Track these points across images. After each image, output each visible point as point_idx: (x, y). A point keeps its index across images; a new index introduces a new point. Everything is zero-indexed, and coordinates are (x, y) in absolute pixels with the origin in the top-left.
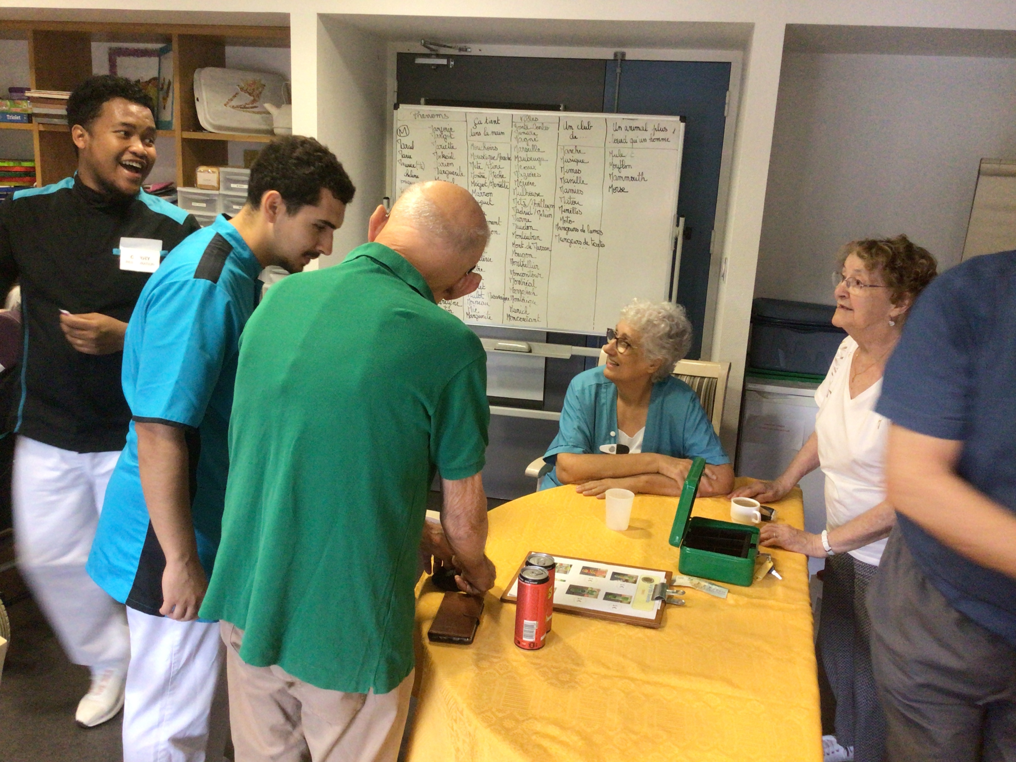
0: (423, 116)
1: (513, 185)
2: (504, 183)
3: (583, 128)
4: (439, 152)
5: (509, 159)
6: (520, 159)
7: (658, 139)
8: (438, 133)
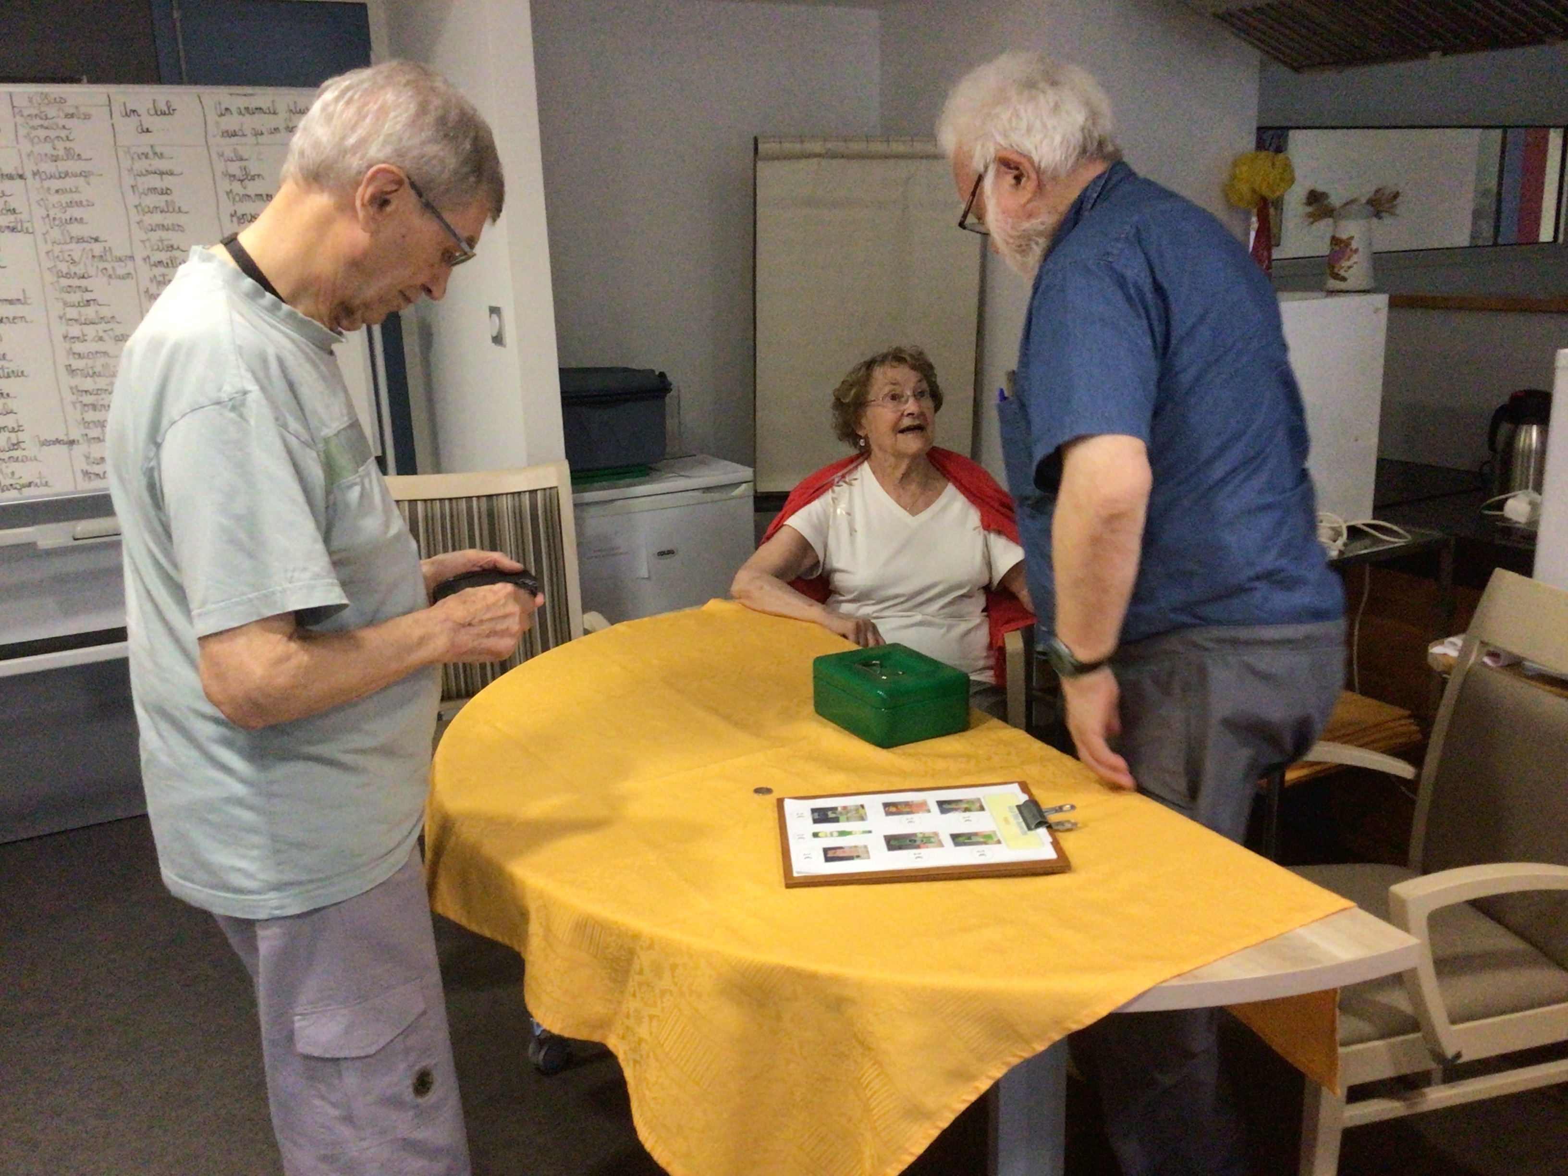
2: (19, 225)
3: (159, 113)
5: (21, 177)
6: (44, 176)
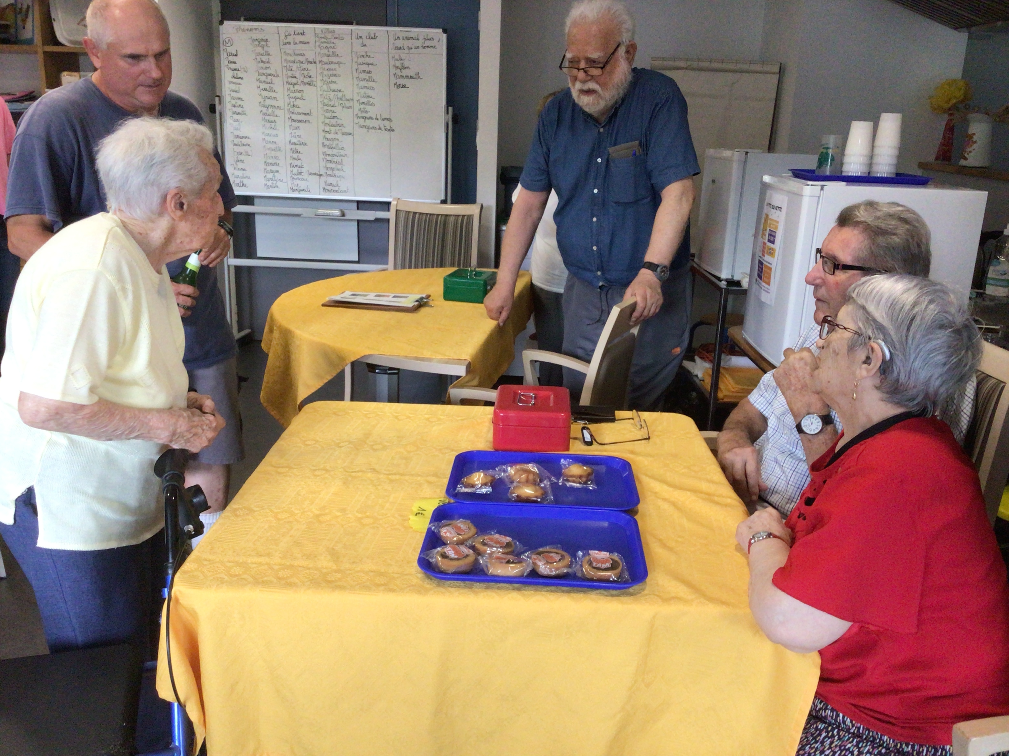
0: (243, 30)
1: (319, 84)
2: (312, 82)
3: (370, 38)
4: (259, 58)
5: (315, 63)
6: (323, 63)
7: (428, 47)
8: (257, 43)
